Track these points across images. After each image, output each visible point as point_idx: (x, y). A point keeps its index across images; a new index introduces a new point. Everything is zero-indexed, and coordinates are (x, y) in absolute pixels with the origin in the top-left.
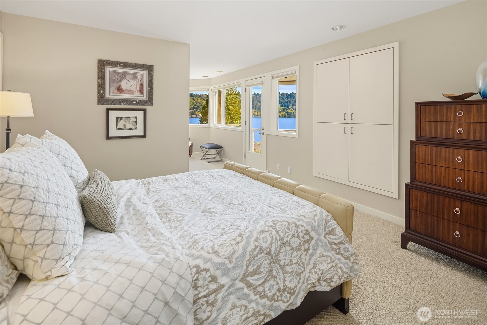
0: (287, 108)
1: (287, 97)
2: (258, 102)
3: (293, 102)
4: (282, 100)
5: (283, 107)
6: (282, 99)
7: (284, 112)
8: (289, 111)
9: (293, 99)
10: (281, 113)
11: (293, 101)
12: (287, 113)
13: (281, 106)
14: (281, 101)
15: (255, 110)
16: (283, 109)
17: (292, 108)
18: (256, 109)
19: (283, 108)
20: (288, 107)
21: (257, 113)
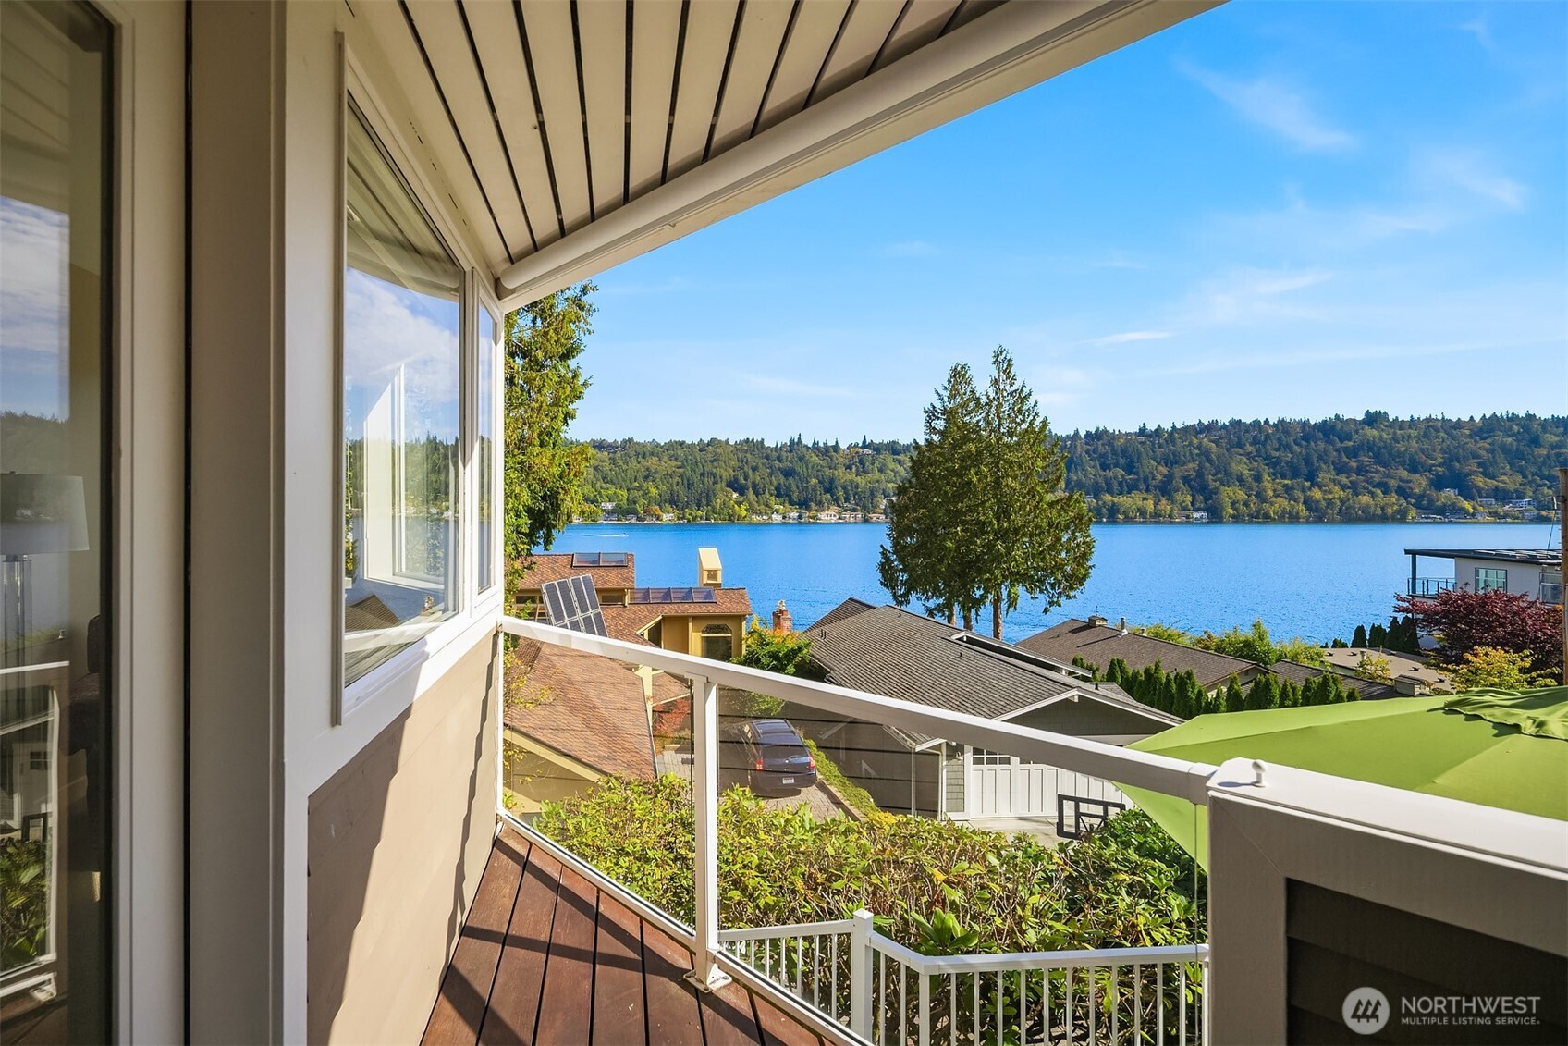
0: (1307, 484)
1: (1307, 438)
2: (1159, 463)
3: (1339, 455)
4: (1277, 450)
5: (1283, 477)
6: (1280, 444)
7: (1291, 498)
8: (1317, 494)
9: (1342, 441)
10: (1272, 504)
11: (1337, 450)
12: (1305, 503)
13: (1274, 474)
14: (1277, 454)
15: (1145, 495)
16: (1285, 486)
17: (1334, 481)
18: (1147, 491)
19: (1286, 482)
20: (1311, 477)
21: (1156, 504)
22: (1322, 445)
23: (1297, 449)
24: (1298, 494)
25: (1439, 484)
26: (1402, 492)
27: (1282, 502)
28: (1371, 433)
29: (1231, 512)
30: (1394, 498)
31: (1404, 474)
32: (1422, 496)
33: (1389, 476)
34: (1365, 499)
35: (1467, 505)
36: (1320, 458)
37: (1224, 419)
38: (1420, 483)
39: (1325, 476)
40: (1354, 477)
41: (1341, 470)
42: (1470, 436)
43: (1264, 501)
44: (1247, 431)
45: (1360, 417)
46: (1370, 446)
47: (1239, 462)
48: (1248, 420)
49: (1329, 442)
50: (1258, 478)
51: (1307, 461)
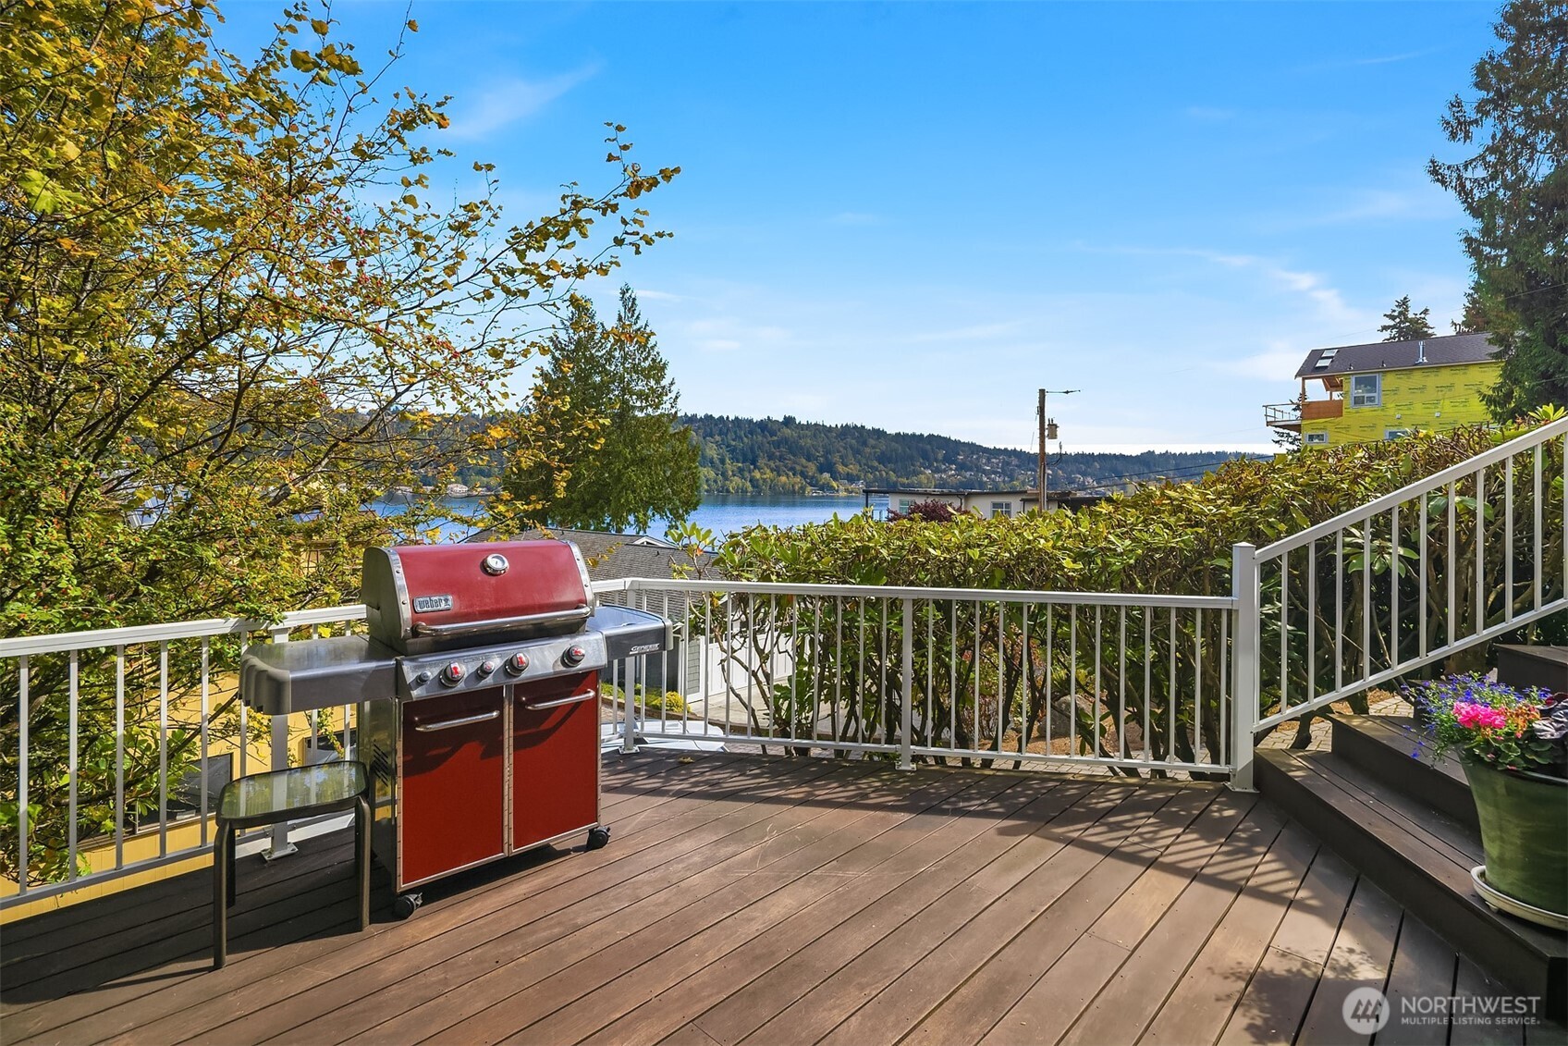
22: (760, 438)
23: (745, 439)
24: (747, 474)
25: (821, 470)
26: (803, 475)
27: (736, 482)
28: (787, 431)
29: (706, 487)
30: (798, 479)
31: (804, 461)
32: (813, 477)
33: (795, 462)
34: (783, 479)
35: (835, 484)
36: (759, 448)
37: (701, 414)
38: (812, 468)
39: (761, 462)
40: (778, 463)
41: (771, 457)
42: (836, 438)
43: (727, 479)
44: (716, 425)
45: (781, 419)
46: (785, 441)
47: (711, 449)
48: (716, 416)
49: (765, 436)
50: (722, 461)
51: (752, 449)
